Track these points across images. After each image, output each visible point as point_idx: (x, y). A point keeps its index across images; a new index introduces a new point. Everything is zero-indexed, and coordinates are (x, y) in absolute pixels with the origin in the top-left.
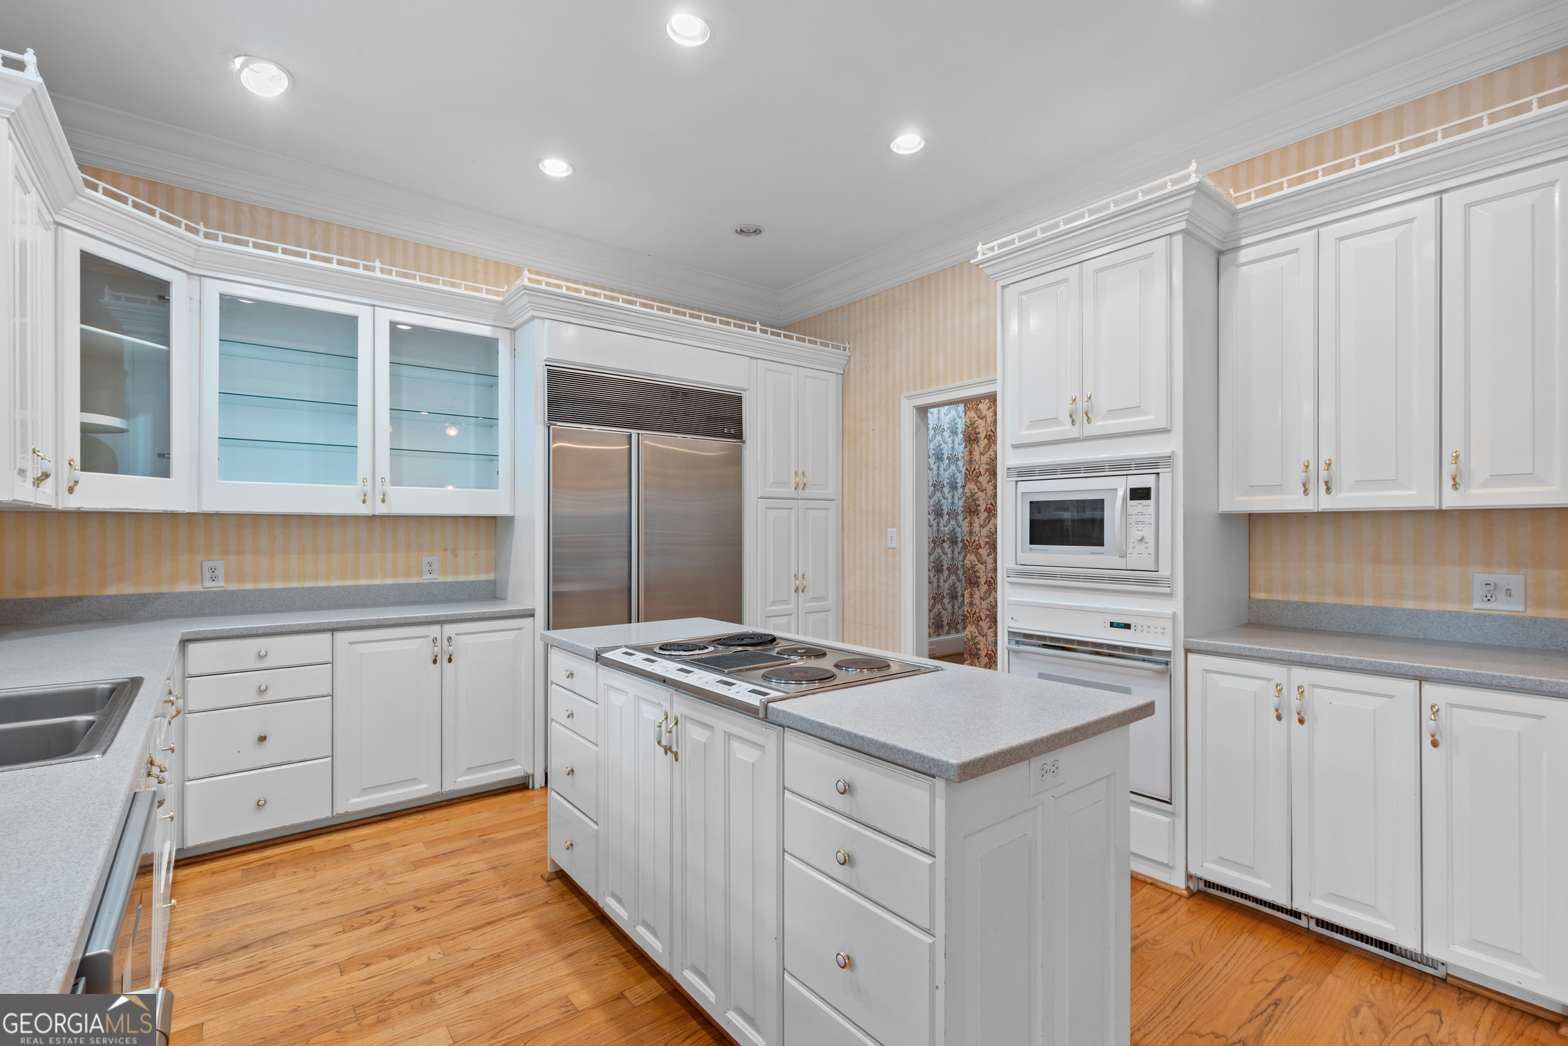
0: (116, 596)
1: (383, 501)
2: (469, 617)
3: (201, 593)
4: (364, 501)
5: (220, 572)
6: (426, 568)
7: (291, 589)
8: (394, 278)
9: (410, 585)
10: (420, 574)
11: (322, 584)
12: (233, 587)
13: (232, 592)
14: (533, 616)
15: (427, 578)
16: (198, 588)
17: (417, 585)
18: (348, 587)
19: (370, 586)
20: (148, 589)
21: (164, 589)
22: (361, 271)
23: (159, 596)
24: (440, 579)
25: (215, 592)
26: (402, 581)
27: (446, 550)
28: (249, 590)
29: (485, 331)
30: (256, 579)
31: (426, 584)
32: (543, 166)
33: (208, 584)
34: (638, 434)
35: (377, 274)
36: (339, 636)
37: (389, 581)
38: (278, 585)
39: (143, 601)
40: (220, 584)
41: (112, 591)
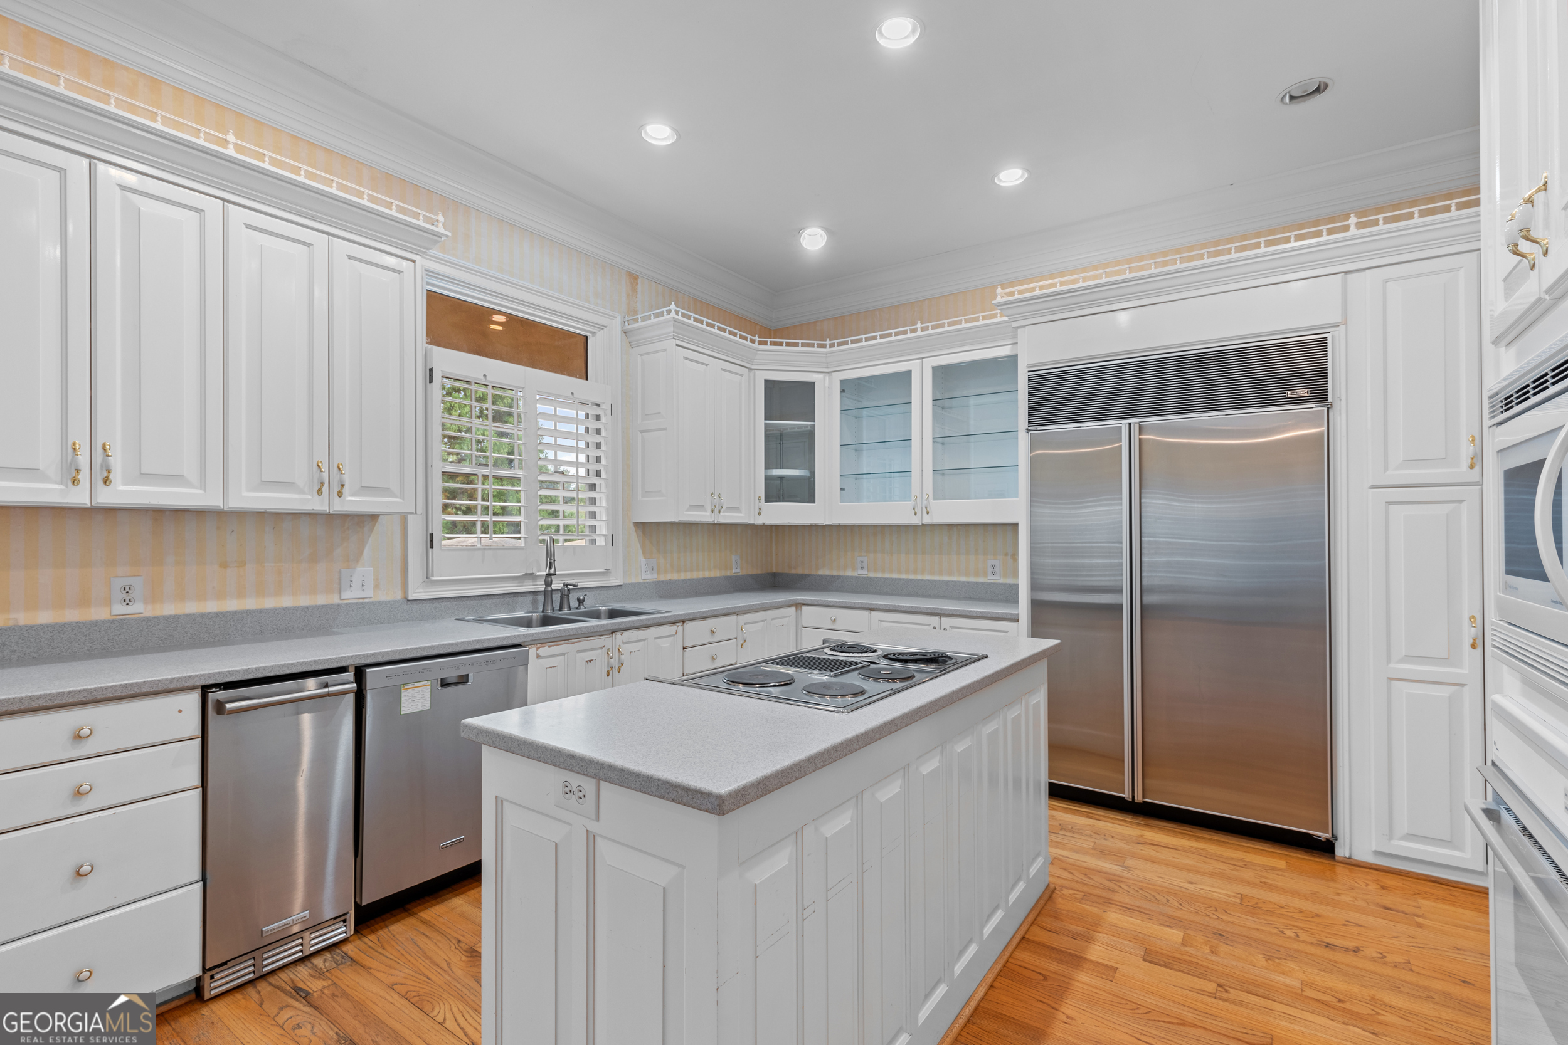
0: (822, 575)
1: (928, 513)
2: (958, 613)
3: (856, 577)
4: (915, 514)
5: (865, 565)
6: (990, 570)
7: (900, 579)
8: (930, 331)
9: (977, 583)
10: (986, 575)
11: (919, 577)
12: (872, 575)
13: (871, 578)
14: (1017, 621)
15: (990, 579)
16: (855, 574)
17: (983, 584)
18: (934, 581)
19: (948, 581)
20: (835, 573)
21: (841, 573)
22: (909, 335)
23: (838, 577)
24: (1002, 581)
25: (862, 577)
26: (972, 579)
27: (1006, 555)
28: (879, 578)
29: (1004, 351)
30: (883, 571)
31: (990, 584)
32: (1000, 180)
33: (860, 572)
34: (1130, 424)
35: (919, 333)
36: (873, 613)
37: (963, 579)
38: (895, 576)
39: (833, 578)
40: (864, 573)
41: (821, 572)
